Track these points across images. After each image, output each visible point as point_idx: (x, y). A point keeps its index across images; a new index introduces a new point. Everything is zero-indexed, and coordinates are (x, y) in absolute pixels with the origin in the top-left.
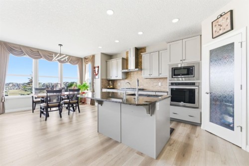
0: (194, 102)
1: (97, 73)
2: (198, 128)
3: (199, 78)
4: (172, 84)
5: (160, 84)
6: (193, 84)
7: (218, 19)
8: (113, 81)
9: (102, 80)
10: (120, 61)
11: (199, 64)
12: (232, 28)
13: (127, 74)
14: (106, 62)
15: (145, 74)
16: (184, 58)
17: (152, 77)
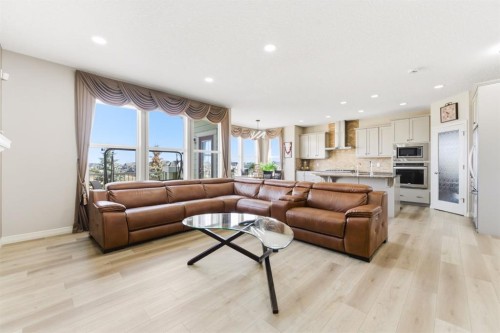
0: (422, 183)
1: (288, 150)
2: (427, 209)
3: (428, 158)
4: (398, 165)
5: (378, 165)
6: (422, 165)
8: (309, 161)
9: (296, 159)
10: (322, 137)
11: (428, 145)
12: (457, 118)
13: (330, 153)
14: (300, 136)
15: (360, 152)
16: (411, 138)
17: (369, 156)
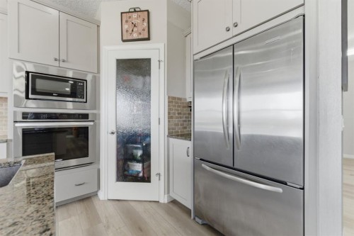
7: (129, 12)
12: (149, 37)
16: (63, 57)
